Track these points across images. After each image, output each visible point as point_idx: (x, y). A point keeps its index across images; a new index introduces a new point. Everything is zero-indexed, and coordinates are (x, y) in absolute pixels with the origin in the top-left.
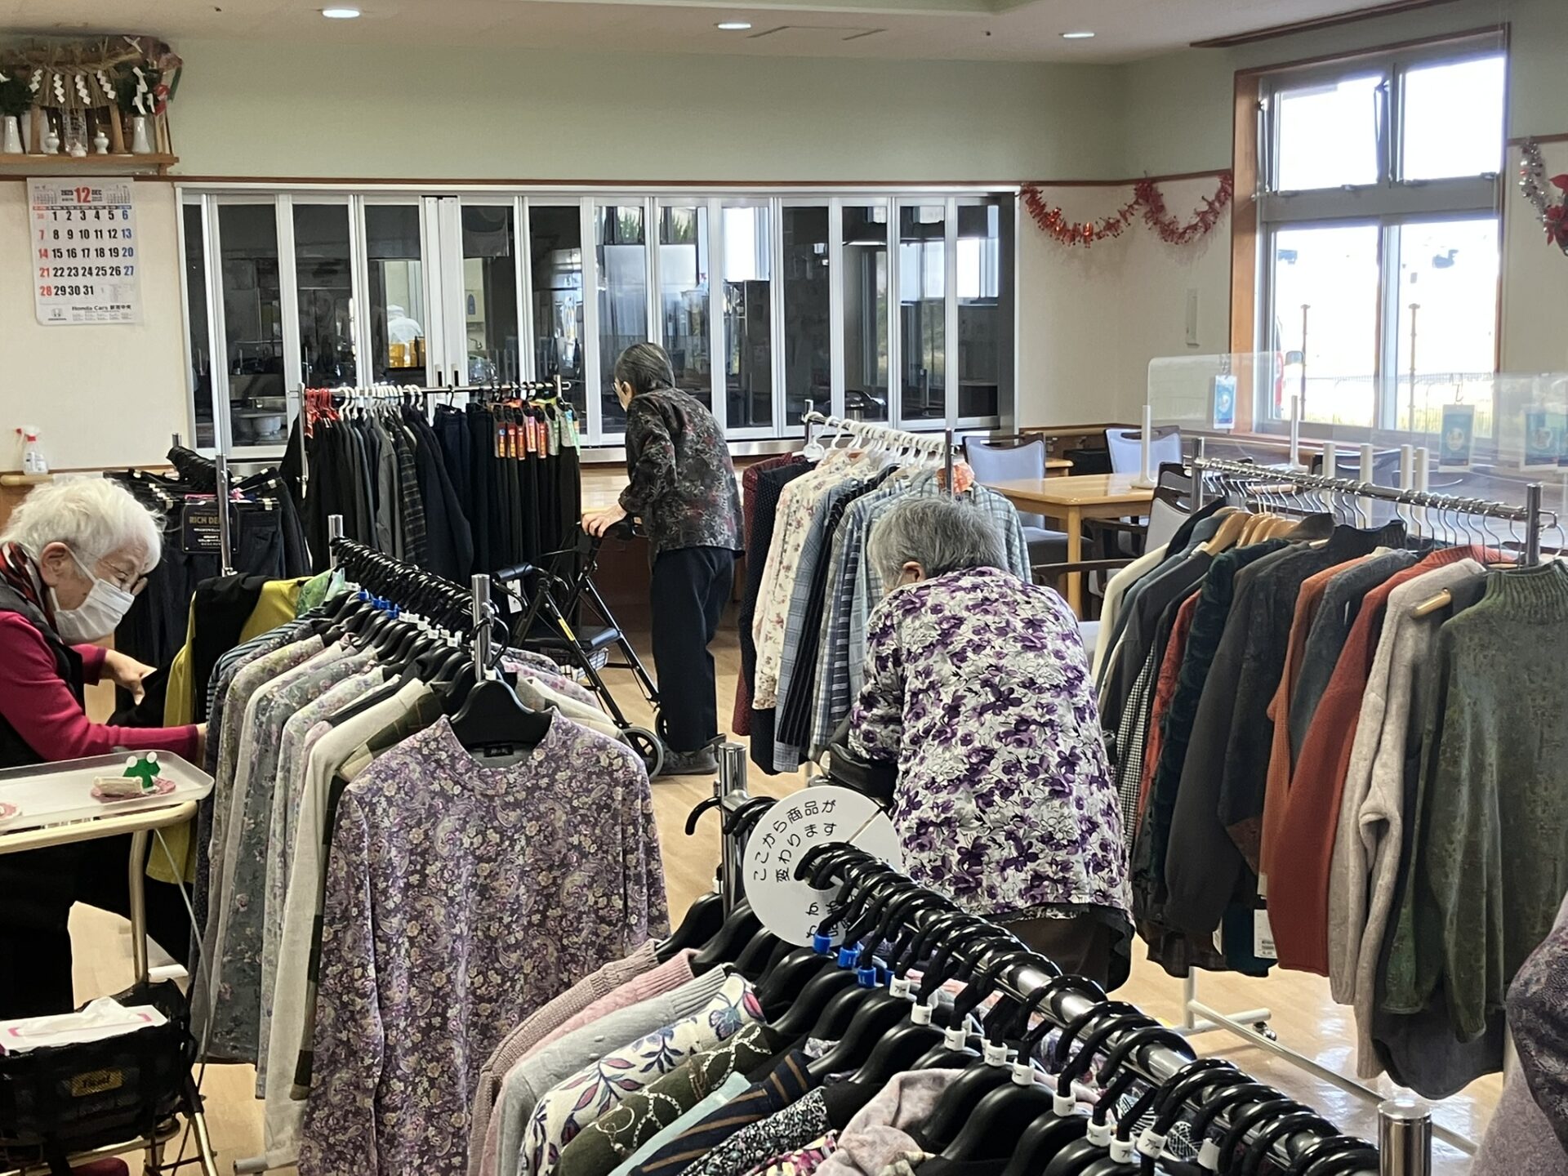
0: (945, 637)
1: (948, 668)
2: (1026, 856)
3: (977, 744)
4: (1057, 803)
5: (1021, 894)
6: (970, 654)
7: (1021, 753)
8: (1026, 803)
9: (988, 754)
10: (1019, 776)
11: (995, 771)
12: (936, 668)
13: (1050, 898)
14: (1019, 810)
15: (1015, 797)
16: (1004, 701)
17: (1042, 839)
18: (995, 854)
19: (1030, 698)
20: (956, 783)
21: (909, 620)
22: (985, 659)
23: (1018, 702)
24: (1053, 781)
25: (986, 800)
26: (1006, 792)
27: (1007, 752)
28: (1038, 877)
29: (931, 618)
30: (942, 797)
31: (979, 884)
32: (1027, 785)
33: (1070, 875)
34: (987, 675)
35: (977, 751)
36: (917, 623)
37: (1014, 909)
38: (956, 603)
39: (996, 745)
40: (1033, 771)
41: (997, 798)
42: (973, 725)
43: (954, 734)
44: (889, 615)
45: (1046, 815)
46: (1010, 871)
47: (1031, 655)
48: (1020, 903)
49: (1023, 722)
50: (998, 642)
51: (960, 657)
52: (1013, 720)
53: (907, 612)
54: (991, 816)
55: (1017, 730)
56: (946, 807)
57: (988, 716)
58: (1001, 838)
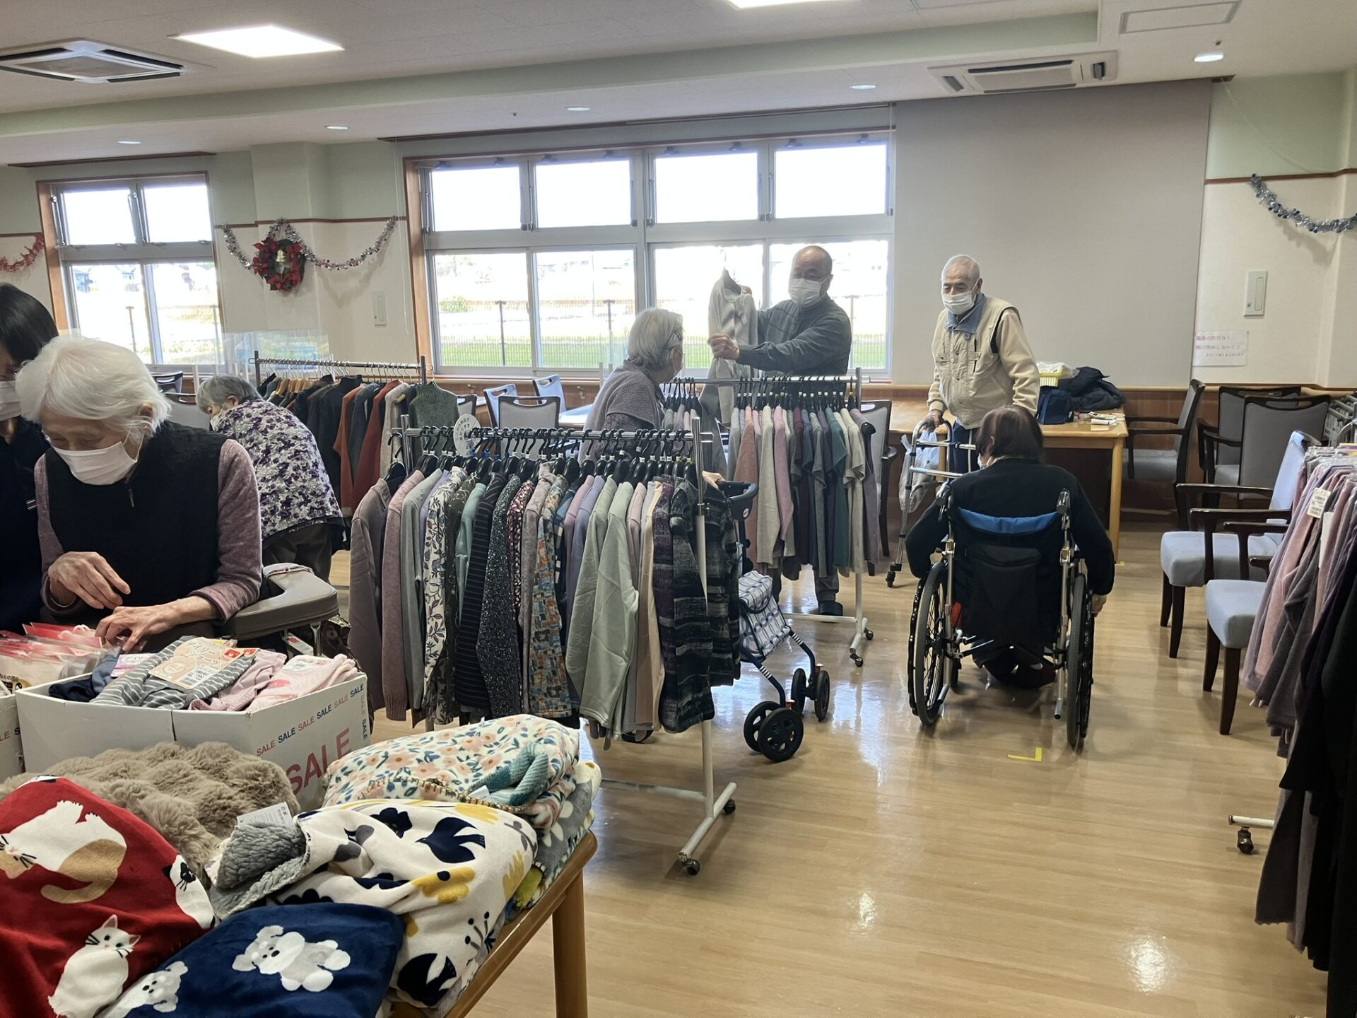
0: (256, 426)
1: (261, 437)
2: (307, 501)
3: (281, 462)
4: (315, 480)
5: (308, 515)
6: (269, 430)
7: (299, 463)
8: (304, 481)
9: (286, 465)
10: (300, 471)
11: (290, 470)
12: (255, 438)
13: (318, 516)
14: (302, 484)
15: (300, 479)
16: (288, 445)
17: (312, 494)
18: (296, 501)
19: (298, 443)
20: (274, 478)
21: (237, 422)
22: (276, 431)
23: (293, 445)
24: (312, 472)
25: (289, 482)
26: (296, 478)
27: (293, 463)
28: (312, 508)
29: (247, 419)
30: (270, 484)
31: (290, 514)
32: (303, 474)
33: (324, 505)
34: (278, 436)
35: (281, 464)
36: (242, 422)
37: (307, 520)
38: (256, 412)
39: (289, 461)
40: (305, 469)
41: (293, 480)
42: (277, 455)
43: (270, 460)
44: (227, 421)
45: (311, 485)
46: (302, 507)
47: (292, 428)
48: (308, 518)
49: (297, 452)
50: (278, 424)
51: (265, 432)
52: (293, 452)
53: (235, 419)
54: (292, 487)
55: (295, 455)
56: (273, 487)
57: (283, 451)
58: (297, 495)
